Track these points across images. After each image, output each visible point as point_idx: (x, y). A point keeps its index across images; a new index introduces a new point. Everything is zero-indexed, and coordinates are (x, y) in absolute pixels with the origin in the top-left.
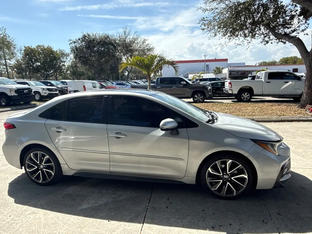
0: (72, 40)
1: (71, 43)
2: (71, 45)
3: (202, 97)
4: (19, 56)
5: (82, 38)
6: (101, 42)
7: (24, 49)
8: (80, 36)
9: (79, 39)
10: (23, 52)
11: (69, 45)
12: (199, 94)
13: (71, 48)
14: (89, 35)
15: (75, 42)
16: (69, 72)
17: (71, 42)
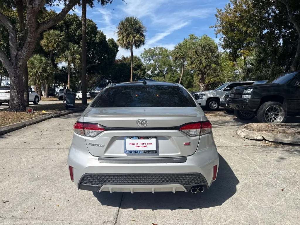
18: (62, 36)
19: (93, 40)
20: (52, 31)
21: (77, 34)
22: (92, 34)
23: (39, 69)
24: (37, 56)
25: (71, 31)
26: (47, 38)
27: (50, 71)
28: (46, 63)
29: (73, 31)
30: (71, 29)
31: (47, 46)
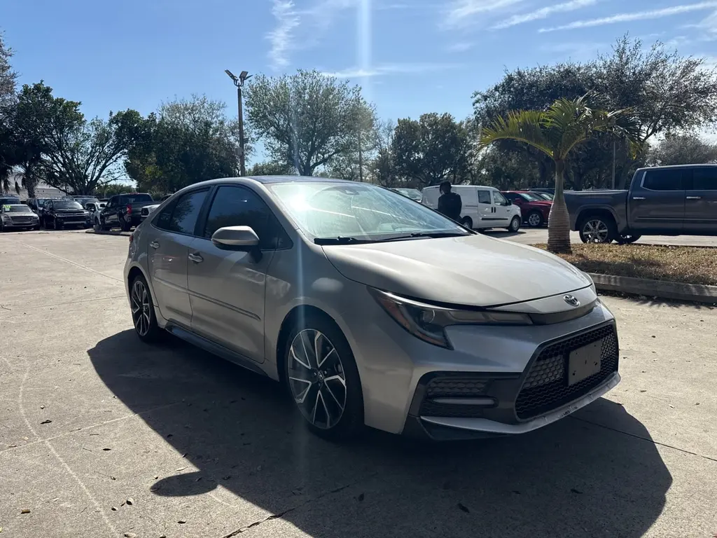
0: (480, 93)
1: (477, 102)
2: (477, 105)
4: (387, 141)
5: (503, 86)
6: (549, 87)
7: (395, 127)
8: (500, 79)
9: (496, 89)
10: (394, 132)
11: (474, 105)
13: (475, 113)
14: (519, 73)
15: (485, 98)
16: (484, 172)
17: (479, 96)
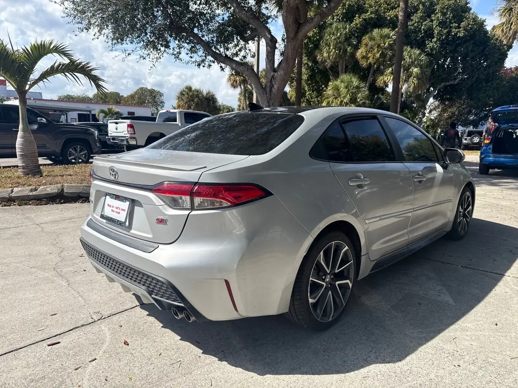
3: (86, 152)
12: (79, 146)
18: (393, 37)
19: (453, 34)
20: (376, 32)
21: (422, 28)
22: (452, 23)
23: (344, 97)
24: (345, 77)
25: (413, 25)
26: (366, 45)
27: (361, 100)
28: (358, 87)
29: (416, 25)
30: (412, 20)
31: (365, 57)
